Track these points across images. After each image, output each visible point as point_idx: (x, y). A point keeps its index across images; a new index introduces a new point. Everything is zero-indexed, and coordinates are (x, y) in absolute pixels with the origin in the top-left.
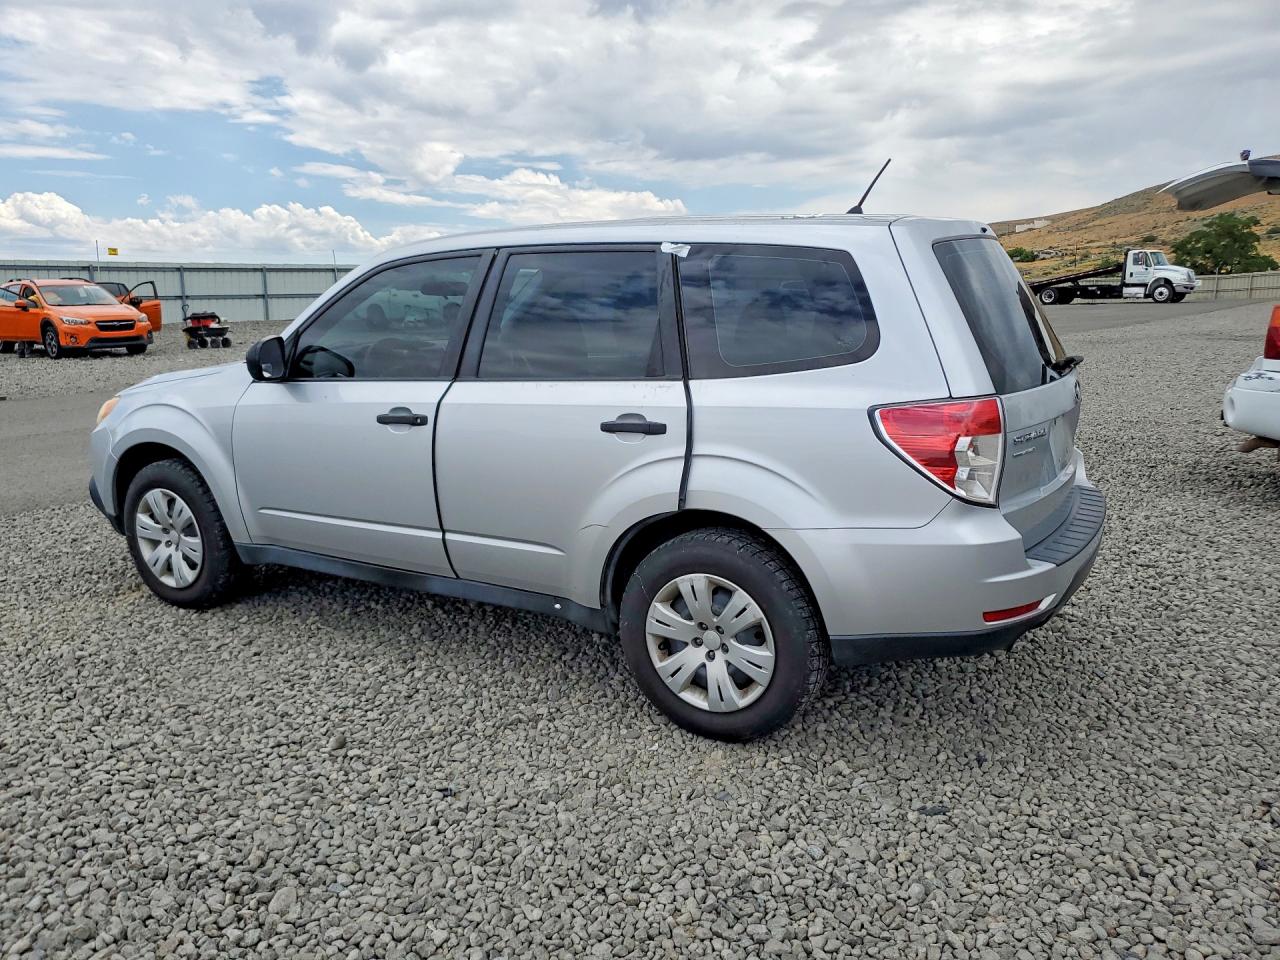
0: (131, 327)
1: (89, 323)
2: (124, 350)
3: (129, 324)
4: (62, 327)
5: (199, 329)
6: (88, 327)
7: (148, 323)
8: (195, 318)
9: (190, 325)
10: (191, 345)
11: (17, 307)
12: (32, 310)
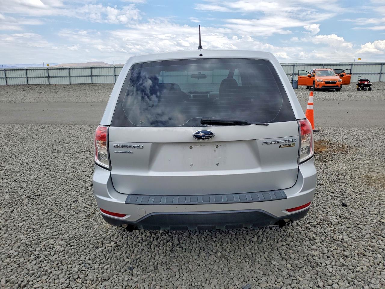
0: (335, 83)
1: (323, 81)
2: (335, 89)
3: (334, 82)
4: (317, 82)
5: (361, 84)
6: (323, 82)
7: (342, 82)
8: (361, 81)
9: (359, 83)
10: (358, 89)
11: (308, 76)
12: (312, 77)
